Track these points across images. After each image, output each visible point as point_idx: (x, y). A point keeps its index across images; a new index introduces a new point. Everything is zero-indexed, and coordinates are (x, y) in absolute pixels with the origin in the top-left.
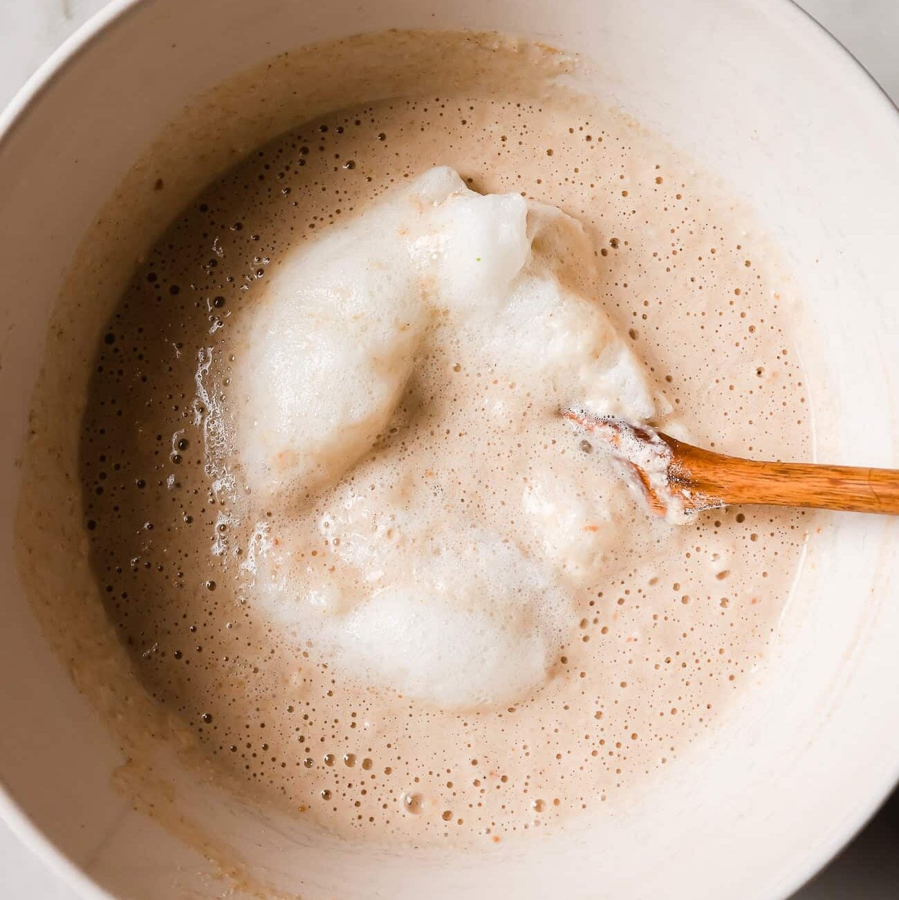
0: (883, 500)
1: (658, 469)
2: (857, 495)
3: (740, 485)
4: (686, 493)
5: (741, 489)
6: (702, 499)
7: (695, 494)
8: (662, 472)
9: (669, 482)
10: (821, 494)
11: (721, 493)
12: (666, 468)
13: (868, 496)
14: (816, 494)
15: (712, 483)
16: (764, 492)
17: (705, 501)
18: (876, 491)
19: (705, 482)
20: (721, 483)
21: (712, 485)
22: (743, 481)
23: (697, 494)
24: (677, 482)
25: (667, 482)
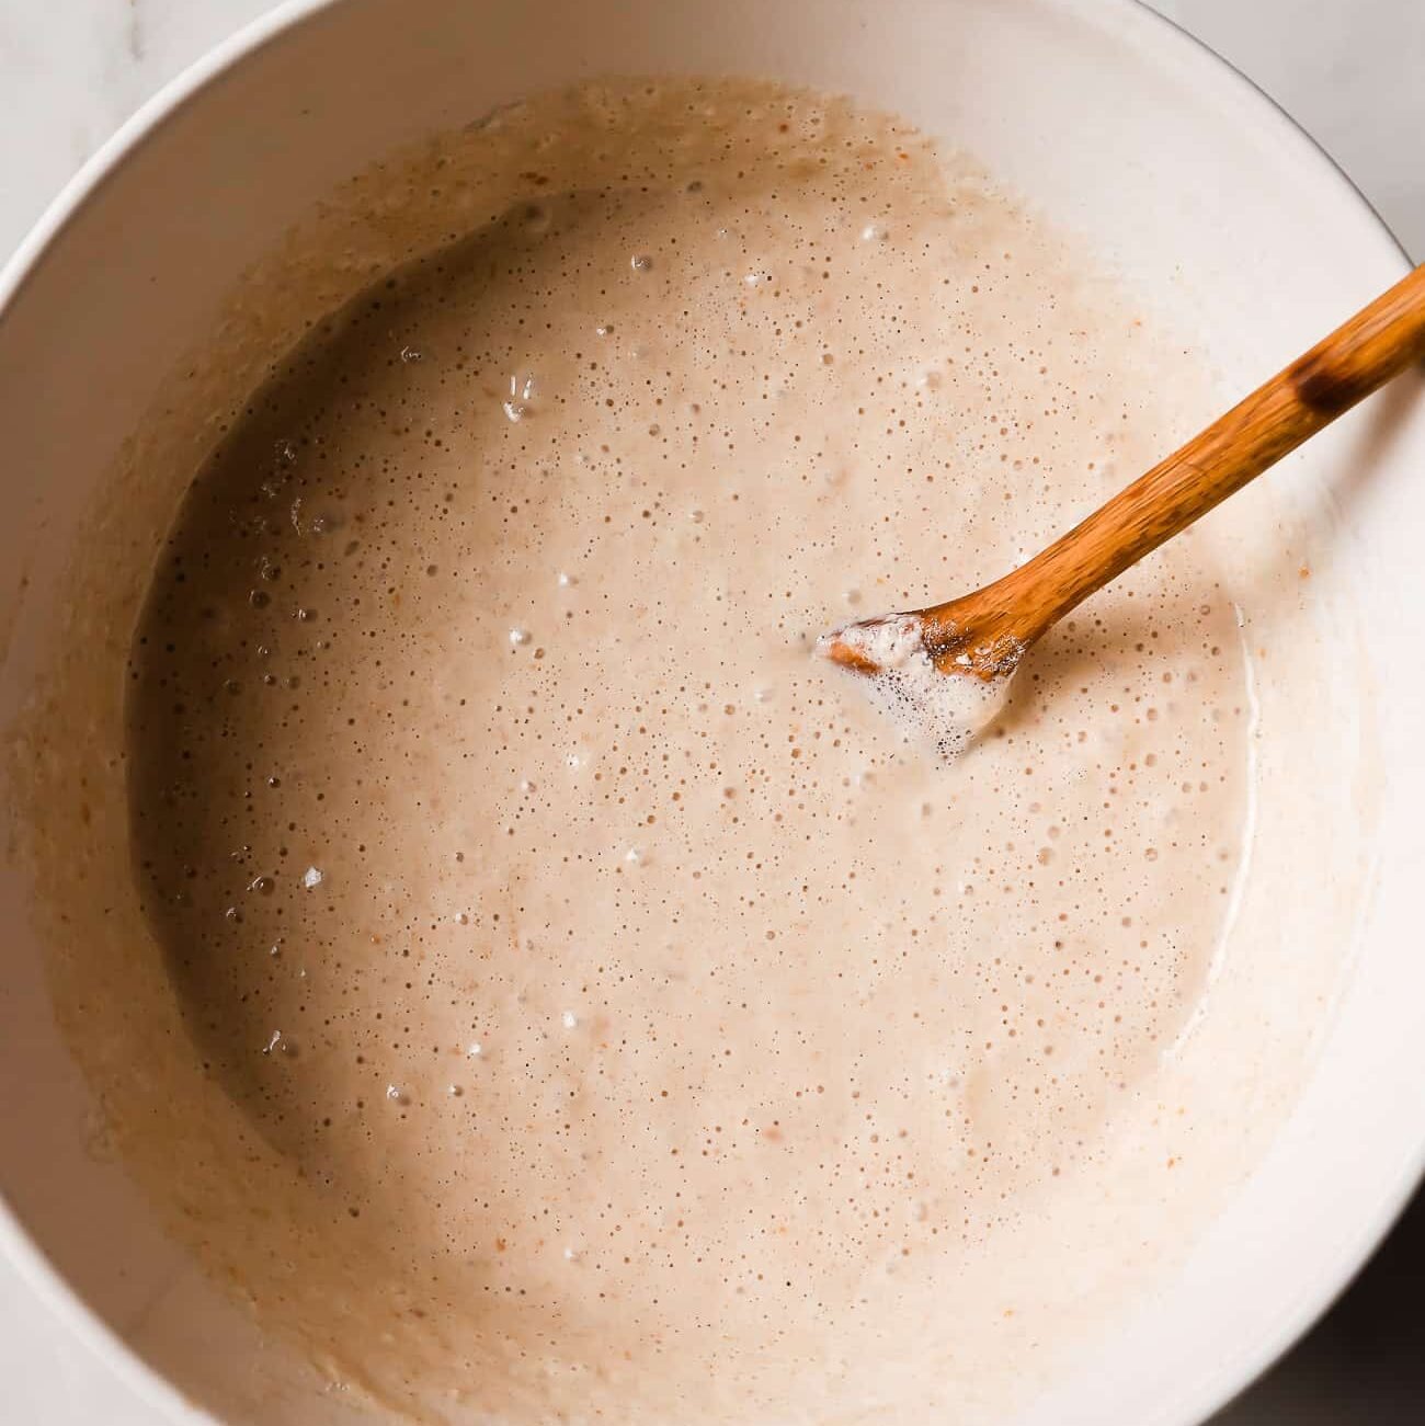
0: (1207, 467)
1: (911, 649)
2: (1170, 487)
3: (1025, 592)
4: (963, 660)
5: (1027, 598)
6: (987, 651)
7: (975, 654)
8: (918, 650)
9: (934, 661)
10: (1128, 521)
11: (1006, 624)
12: (919, 640)
13: (1185, 477)
14: (1123, 526)
15: (987, 619)
16: (1059, 578)
17: (993, 654)
18: (1191, 463)
19: (980, 622)
20: (999, 609)
21: (989, 622)
22: (1026, 583)
23: (977, 651)
24: (943, 653)
25: (930, 661)
